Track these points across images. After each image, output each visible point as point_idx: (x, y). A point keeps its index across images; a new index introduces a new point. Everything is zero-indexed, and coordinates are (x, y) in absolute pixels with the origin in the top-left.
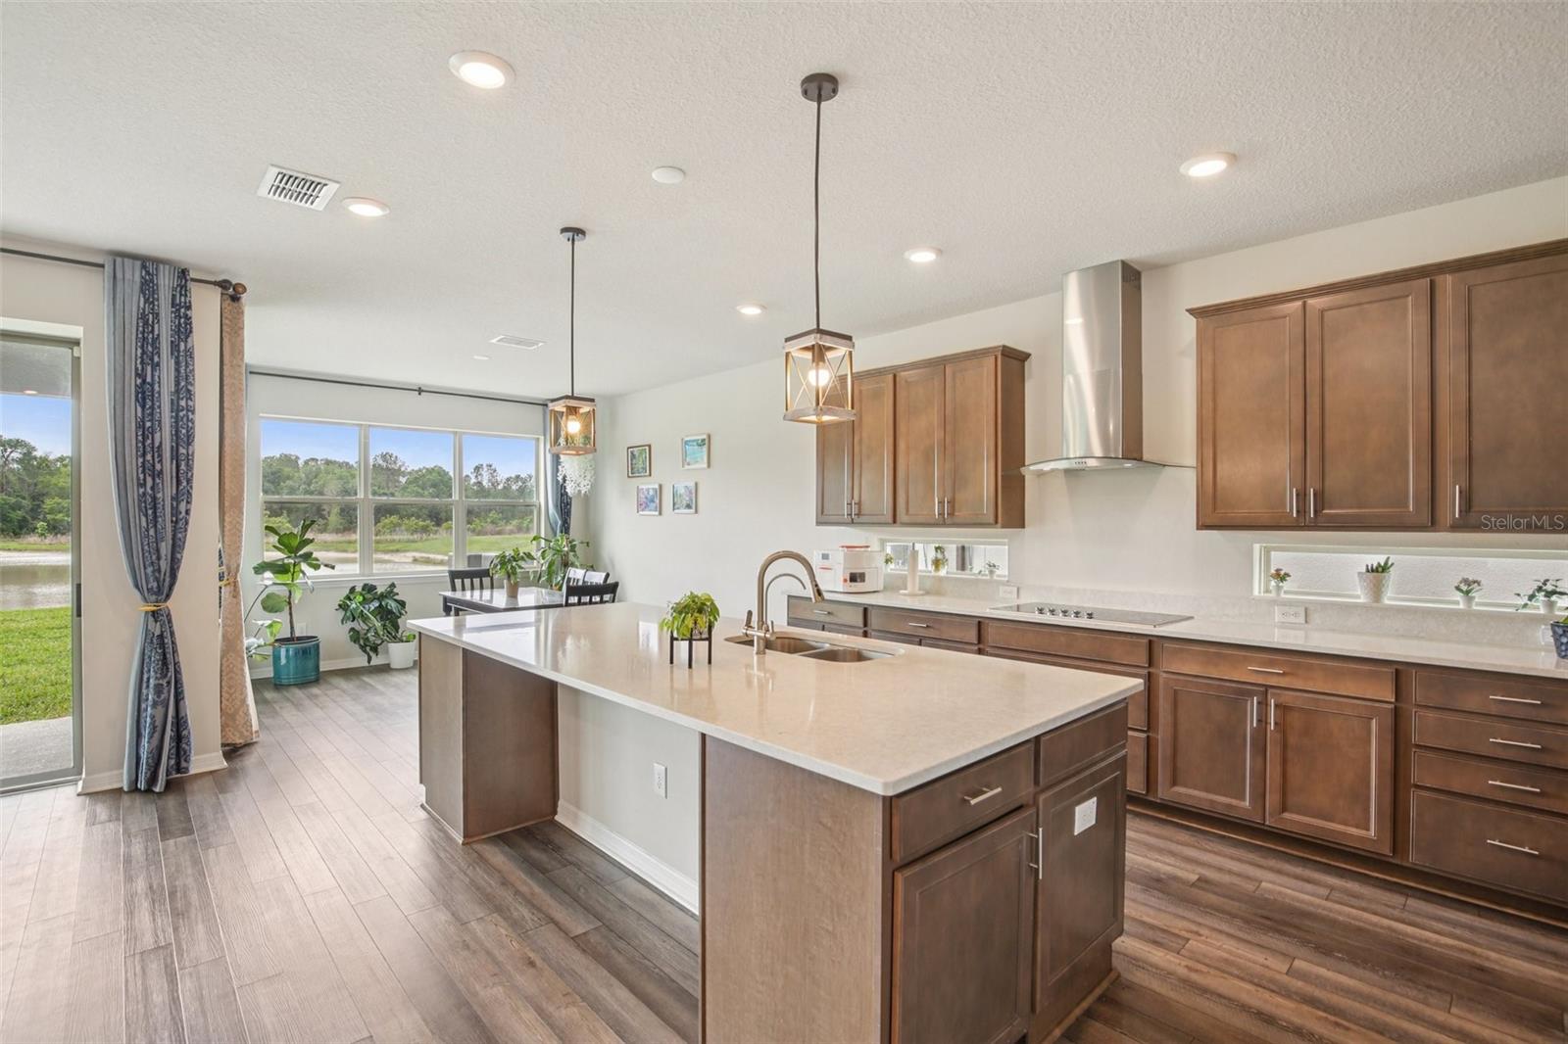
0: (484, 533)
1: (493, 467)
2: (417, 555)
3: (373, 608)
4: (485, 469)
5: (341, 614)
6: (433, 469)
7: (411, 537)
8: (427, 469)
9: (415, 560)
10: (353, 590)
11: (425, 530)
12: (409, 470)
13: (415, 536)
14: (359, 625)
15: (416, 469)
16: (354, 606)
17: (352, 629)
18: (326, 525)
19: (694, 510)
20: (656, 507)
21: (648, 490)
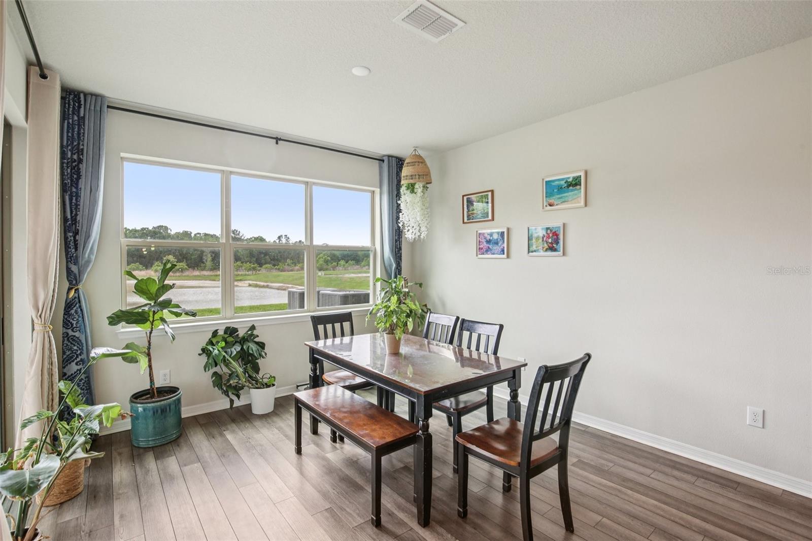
0: (284, 271)
1: (288, 236)
2: (251, 282)
3: (235, 353)
4: (284, 237)
5: (204, 359)
6: (258, 238)
7: (247, 273)
8: (255, 238)
9: (250, 285)
10: (215, 333)
11: (254, 269)
12: (246, 238)
13: (250, 272)
14: (223, 369)
15: (249, 238)
16: (216, 352)
17: (215, 374)
18: (205, 267)
19: (561, 253)
20: (503, 251)
21: (491, 234)
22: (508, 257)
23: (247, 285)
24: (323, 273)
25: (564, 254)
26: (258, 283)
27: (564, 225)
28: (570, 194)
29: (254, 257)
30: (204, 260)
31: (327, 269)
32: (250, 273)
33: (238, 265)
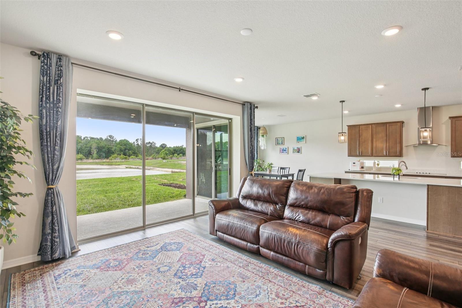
4: (139, 140)
6: (124, 140)
11: (126, 158)
18: (92, 157)
19: (300, 153)
20: (287, 152)
21: (284, 148)
22: (288, 154)
23: (125, 167)
24: (166, 161)
25: (301, 153)
26: (131, 166)
27: (301, 147)
28: (302, 140)
29: (122, 151)
30: (92, 153)
31: (167, 159)
32: (123, 160)
33: (115, 156)
